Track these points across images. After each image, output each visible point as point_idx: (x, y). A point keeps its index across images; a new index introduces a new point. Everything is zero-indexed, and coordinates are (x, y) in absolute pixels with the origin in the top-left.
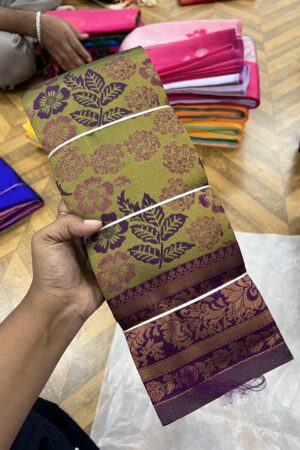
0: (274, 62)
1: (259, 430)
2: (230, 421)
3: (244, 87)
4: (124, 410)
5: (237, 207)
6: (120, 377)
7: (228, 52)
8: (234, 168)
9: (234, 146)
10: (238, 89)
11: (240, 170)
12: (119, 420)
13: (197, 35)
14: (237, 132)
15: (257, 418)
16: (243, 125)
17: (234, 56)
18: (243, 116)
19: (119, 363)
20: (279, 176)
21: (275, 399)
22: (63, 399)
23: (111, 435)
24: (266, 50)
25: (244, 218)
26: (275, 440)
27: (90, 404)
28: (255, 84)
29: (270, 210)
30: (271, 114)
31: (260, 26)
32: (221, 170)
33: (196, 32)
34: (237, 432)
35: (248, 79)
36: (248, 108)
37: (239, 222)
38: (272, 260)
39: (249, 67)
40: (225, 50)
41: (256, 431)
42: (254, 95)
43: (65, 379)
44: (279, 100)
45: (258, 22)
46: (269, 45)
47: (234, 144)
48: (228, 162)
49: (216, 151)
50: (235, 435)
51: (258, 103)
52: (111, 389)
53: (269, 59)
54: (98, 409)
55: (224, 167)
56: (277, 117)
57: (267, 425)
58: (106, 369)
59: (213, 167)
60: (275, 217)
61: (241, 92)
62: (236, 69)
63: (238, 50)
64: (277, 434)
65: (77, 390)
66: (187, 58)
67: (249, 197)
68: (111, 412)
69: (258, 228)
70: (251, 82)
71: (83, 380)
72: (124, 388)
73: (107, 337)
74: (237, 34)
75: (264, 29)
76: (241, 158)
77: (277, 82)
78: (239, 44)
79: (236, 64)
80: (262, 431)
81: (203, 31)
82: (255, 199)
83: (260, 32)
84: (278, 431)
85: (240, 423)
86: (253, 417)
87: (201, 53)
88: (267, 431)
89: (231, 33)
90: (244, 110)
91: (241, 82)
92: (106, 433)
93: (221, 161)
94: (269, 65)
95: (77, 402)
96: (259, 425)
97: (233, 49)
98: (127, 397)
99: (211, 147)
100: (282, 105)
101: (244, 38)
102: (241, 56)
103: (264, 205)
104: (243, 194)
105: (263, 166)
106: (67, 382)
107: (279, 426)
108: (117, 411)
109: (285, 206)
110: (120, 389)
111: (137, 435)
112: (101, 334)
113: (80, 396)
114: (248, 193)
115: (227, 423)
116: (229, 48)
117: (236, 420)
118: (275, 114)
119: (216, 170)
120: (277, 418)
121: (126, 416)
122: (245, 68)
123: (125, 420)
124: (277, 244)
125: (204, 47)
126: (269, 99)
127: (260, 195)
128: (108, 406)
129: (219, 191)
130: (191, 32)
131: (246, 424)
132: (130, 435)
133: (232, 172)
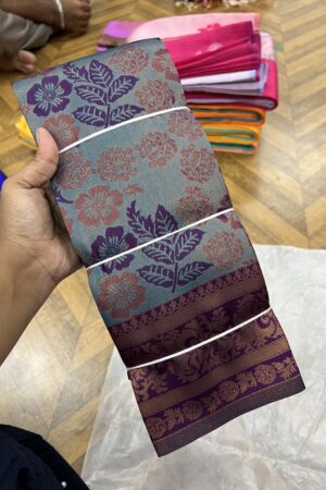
0: (294, 64)
1: (273, 462)
3: (261, 85)
4: (121, 440)
6: (118, 404)
7: (244, 46)
9: (249, 152)
10: (254, 86)
11: (255, 178)
12: (115, 450)
13: (210, 29)
14: (253, 136)
16: (260, 128)
17: (251, 51)
18: (260, 119)
20: (298, 185)
21: (291, 428)
22: (53, 427)
23: (106, 467)
24: (286, 50)
25: (259, 229)
27: (83, 433)
28: (273, 82)
29: (288, 221)
30: (291, 119)
31: (279, 25)
32: (235, 177)
33: (209, 26)
35: (266, 77)
36: (266, 109)
39: (267, 65)
40: (240, 45)
41: (269, 464)
42: (271, 94)
43: (56, 404)
44: (299, 104)
45: (278, 22)
46: (288, 46)
47: (250, 149)
48: (243, 169)
49: (229, 157)
51: (276, 104)
53: (289, 61)
54: (92, 438)
55: (238, 175)
56: (296, 123)
57: (282, 457)
60: (294, 230)
61: (258, 91)
62: (254, 65)
63: (255, 45)
65: (69, 417)
66: (199, 53)
67: (265, 208)
68: (106, 441)
69: (274, 240)
70: (268, 80)
71: (77, 407)
72: (122, 415)
73: (105, 358)
74: (255, 29)
75: (284, 28)
76: (257, 165)
77: (297, 85)
78: (256, 39)
79: (254, 59)
80: (277, 464)
81: (217, 25)
82: (271, 209)
83: (280, 32)
86: (266, 448)
87: (214, 47)
89: (248, 25)
90: (260, 111)
91: (257, 79)
92: (99, 466)
94: (288, 66)
95: (67, 430)
96: (273, 457)
97: (249, 43)
98: (125, 426)
99: (223, 154)
100: (302, 109)
101: (262, 34)
102: (258, 51)
103: (281, 216)
104: (260, 204)
105: (281, 174)
106: (58, 407)
107: (295, 459)
108: (114, 441)
109: (304, 218)
110: (118, 416)
112: (98, 355)
113: (73, 424)
114: (264, 204)
116: (246, 41)
117: (247, 450)
118: (294, 119)
120: (293, 449)
121: (123, 447)
122: (262, 65)
123: (121, 451)
125: (218, 41)
126: (288, 103)
127: (277, 206)
130: (205, 27)
132: (127, 468)
133: (247, 180)
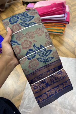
0: (74, 13)
2: (56, 107)
3: (65, 18)
4: (28, 102)
5: (62, 50)
6: (28, 94)
8: (61, 40)
9: (62, 34)
10: (63, 18)
11: (63, 41)
12: (27, 105)
13: (53, 4)
14: (63, 30)
15: (64, 106)
16: (64, 28)
17: (63, 10)
18: (65, 26)
19: (28, 90)
20: (73, 43)
21: (69, 101)
22: (12, 98)
23: (25, 108)
24: (72, 9)
25: (63, 53)
26: (68, 112)
27: (19, 100)
28: (68, 17)
29: (70, 51)
30: (72, 26)
31: (70, 3)
32: (58, 40)
33: (53, 3)
34: (58, 110)
35: (66, 16)
36: (66, 24)
37: (62, 54)
38: (70, 64)
39: (67, 13)
40: (60, 8)
41: (63, 110)
42: (68, 20)
44: (74, 23)
45: (70, 2)
46: (73, 8)
48: (60, 38)
49: (57, 35)
50: (57, 110)
51: (69, 23)
52: (25, 96)
54: (21, 101)
55: (59, 40)
56: (74, 27)
58: (24, 91)
59: (56, 40)
60: (72, 53)
61: (64, 19)
62: (64, 13)
63: (64, 8)
64: (69, 111)
65: (16, 96)
66: (50, 10)
68: (25, 102)
69: (67, 56)
70: (67, 17)
71: (18, 94)
72: (29, 96)
73: (25, 83)
74: (64, 4)
75: (72, 4)
76: (63, 37)
77: (74, 18)
78: (64, 7)
79: (64, 12)
80: (65, 110)
81: (55, 3)
82: (67, 48)
83: (70, 5)
84: (69, 110)
85: (59, 108)
86: (62, 106)
87: (54, 9)
88: (66, 110)
89: (63, 3)
91: (64, 17)
92: (23, 108)
93: (58, 38)
94: (72, 13)
95: (16, 99)
96: (64, 108)
97: (63, 8)
98: (29, 99)
99: (56, 34)
101: (66, 5)
102: (65, 10)
103: (69, 50)
104: (64, 47)
105: (69, 40)
106: (14, 94)
107: (69, 109)
108: (26, 102)
109: (74, 51)
110: (28, 96)
111: (31, 109)
112: (24, 82)
115: (55, 107)
116: (62, 7)
117: (58, 106)
119: (57, 40)
120: (69, 107)
121: (29, 104)
122: (66, 13)
124: (72, 61)
125: (55, 7)
126: (72, 22)
127: (68, 47)
128: (24, 101)
129: (57, 46)
130: (52, 3)
131: (61, 108)
132: (29, 109)
133: (61, 41)
